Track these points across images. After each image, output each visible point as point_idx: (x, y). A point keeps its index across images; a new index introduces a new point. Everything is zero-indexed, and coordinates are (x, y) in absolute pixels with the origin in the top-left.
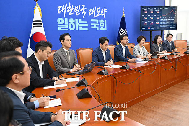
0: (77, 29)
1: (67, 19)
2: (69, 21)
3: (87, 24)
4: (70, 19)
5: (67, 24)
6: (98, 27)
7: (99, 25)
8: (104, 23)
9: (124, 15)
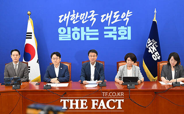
0: (83, 39)
1: (70, 28)
2: (72, 30)
3: (98, 33)
4: (74, 28)
5: (70, 34)
6: (116, 36)
7: (118, 33)
8: (127, 30)
9: (155, 20)
